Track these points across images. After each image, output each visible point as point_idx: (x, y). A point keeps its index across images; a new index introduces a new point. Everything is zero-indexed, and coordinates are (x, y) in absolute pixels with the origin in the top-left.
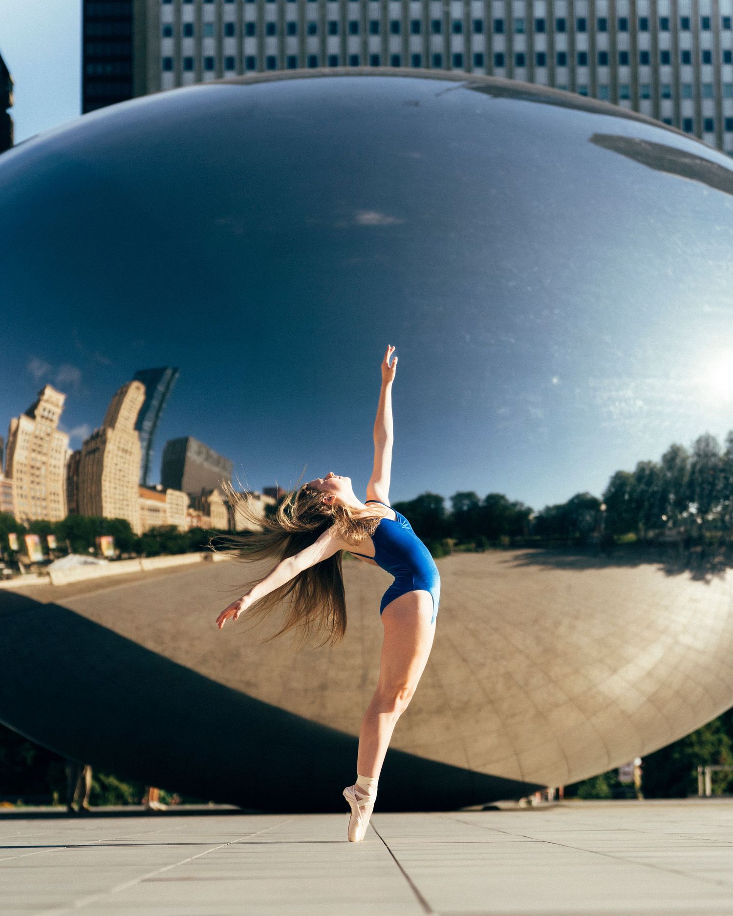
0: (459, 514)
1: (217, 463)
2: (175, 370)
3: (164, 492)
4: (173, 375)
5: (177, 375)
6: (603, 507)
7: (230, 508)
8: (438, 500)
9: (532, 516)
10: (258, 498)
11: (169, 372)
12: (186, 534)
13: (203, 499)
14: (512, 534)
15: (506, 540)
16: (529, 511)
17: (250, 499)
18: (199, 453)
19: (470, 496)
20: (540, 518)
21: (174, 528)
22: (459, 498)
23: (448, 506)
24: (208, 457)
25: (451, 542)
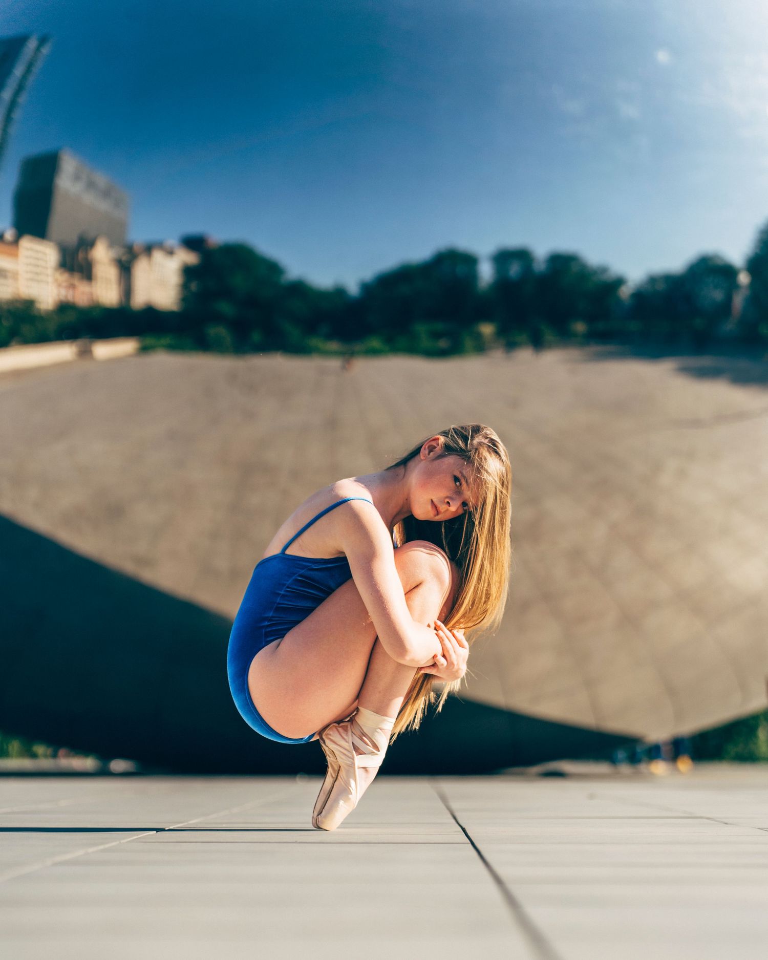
0: (503, 284)
1: (106, 194)
2: (43, 41)
3: (16, 242)
4: (38, 49)
5: (45, 50)
6: (744, 279)
7: (125, 268)
8: (470, 261)
9: (625, 292)
10: (170, 253)
11: (32, 44)
12: (50, 315)
13: (81, 255)
14: (590, 318)
15: (580, 327)
16: (619, 282)
17: (158, 256)
18: (77, 178)
19: (523, 255)
20: (639, 296)
21: (29, 304)
22: (503, 258)
23: (486, 272)
24: (91, 185)
25: (487, 329)
